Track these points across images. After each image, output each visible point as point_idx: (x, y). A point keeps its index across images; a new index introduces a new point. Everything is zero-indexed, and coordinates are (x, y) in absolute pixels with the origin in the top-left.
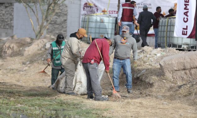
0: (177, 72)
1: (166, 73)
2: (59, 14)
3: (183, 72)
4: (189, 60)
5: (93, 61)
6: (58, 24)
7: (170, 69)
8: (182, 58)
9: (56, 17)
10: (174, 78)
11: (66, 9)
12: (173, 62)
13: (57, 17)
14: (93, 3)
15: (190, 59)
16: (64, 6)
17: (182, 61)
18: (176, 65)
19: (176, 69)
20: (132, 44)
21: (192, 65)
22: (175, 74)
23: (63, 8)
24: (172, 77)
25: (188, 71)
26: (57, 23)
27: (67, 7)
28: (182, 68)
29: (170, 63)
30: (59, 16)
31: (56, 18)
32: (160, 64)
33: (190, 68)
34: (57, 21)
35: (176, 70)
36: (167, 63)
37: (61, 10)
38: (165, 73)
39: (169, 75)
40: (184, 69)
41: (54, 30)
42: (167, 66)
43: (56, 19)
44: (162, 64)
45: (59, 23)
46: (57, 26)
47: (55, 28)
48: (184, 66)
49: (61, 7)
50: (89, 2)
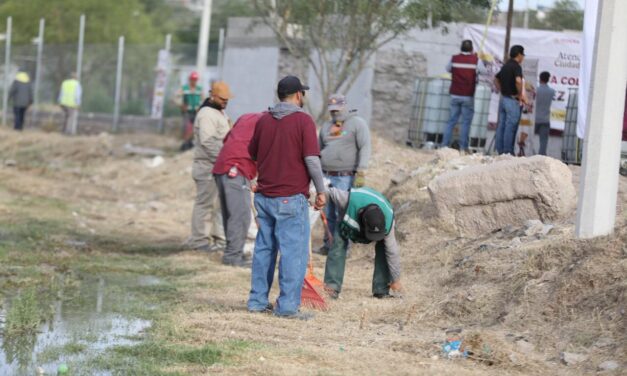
0: (467, 208)
1: (442, 211)
2: (405, 77)
3: (478, 210)
4: (491, 180)
5: (233, 171)
6: (401, 102)
7: (449, 202)
8: (477, 175)
9: (396, 83)
10: (459, 224)
11: (422, 65)
12: (458, 185)
13: (399, 85)
14: (492, 53)
15: (494, 179)
16: (419, 59)
17: (476, 183)
18: (462, 192)
19: (462, 201)
20: (354, 130)
21: (496, 193)
22: (461, 214)
23: (416, 63)
24: (456, 220)
25: (488, 209)
26: (398, 98)
27: (425, 60)
28: (477, 199)
29: (450, 186)
30: (405, 82)
31: (397, 87)
32: (429, 189)
33: (492, 200)
34: (400, 94)
35: (464, 205)
36: (443, 186)
37: (410, 68)
38: (439, 211)
39: (448, 217)
40: (481, 203)
41: (390, 116)
42: (445, 195)
43: (397, 90)
44: (433, 189)
45: (402, 99)
46: (397, 106)
47: (392, 110)
48: (480, 196)
49: (410, 62)
50: (482, 52)
